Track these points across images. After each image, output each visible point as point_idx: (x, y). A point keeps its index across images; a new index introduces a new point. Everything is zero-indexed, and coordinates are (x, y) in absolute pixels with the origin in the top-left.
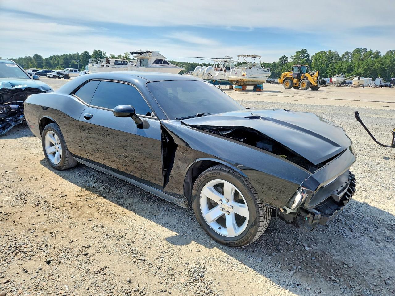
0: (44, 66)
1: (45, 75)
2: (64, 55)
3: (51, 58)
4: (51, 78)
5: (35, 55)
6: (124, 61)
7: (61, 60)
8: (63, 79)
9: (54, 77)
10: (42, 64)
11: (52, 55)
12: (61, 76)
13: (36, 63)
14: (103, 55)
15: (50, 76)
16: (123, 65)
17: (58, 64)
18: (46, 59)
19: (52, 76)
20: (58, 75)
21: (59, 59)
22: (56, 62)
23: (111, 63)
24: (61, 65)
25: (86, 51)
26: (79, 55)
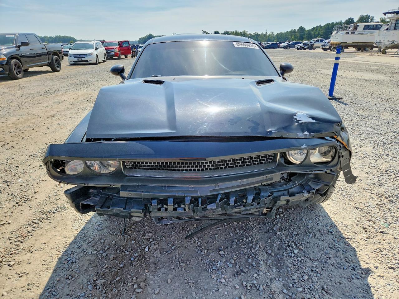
0: (305, 38)
1: (294, 47)
2: (327, 25)
3: (313, 29)
4: (298, 49)
5: (300, 27)
6: (376, 25)
7: (322, 30)
8: (307, 50)
9: (301, 48)
10: (303, 36)
11: (315, 26)
12: (307, 47)
13: (298, 35)
14: (370, 20)
15: (297, 47)
16: (374, 29)
17: (319, 34)
18: (308, 30)
19: (299, 48)
20: (304, 46)
21: (321, 30)
22: (317, 33)
23: (358, 29)
24: (321, 35)
25: (351, 18)
26: (342, 23)
